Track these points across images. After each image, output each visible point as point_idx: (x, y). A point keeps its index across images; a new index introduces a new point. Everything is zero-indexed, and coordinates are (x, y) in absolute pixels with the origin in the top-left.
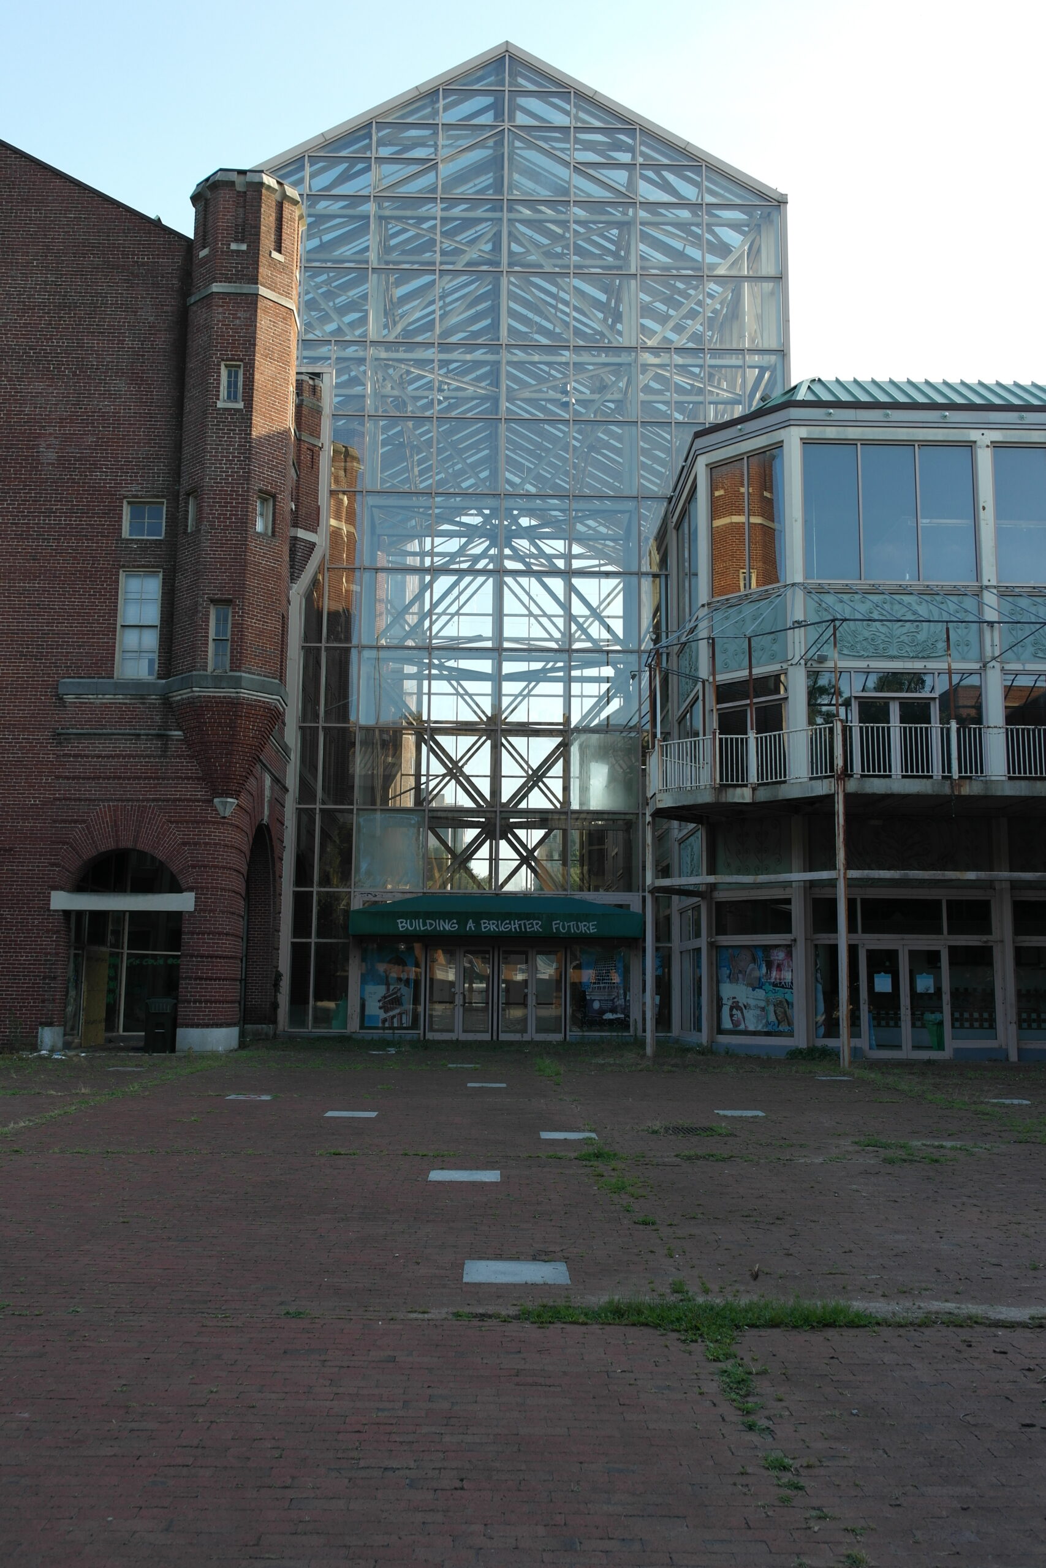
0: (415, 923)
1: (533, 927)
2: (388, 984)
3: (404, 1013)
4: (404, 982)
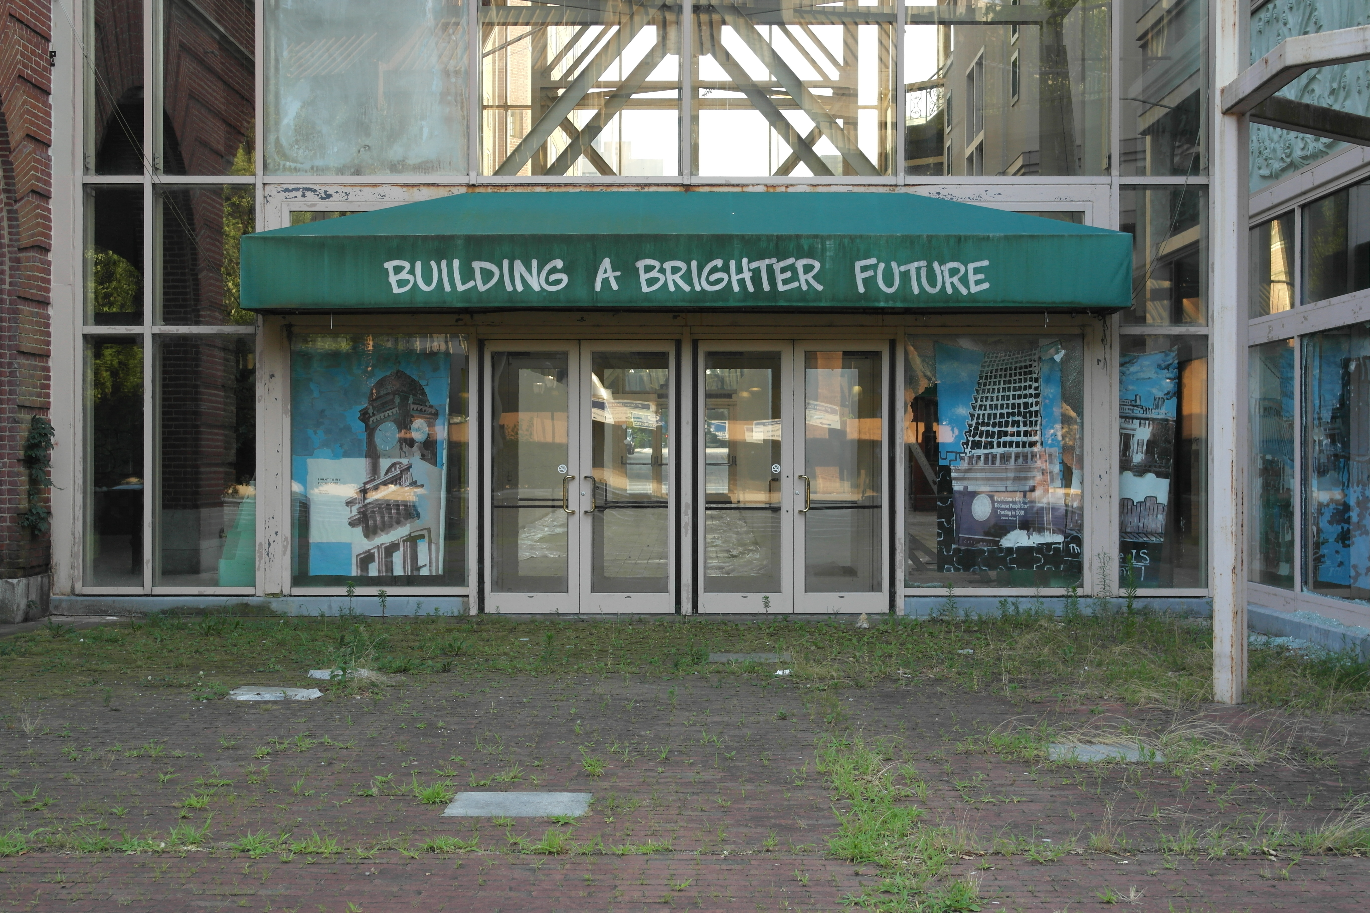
0: (441, 270)
1: (795, 277)
2: (373, 455)
3: (422, 537)
4: (420, 448)
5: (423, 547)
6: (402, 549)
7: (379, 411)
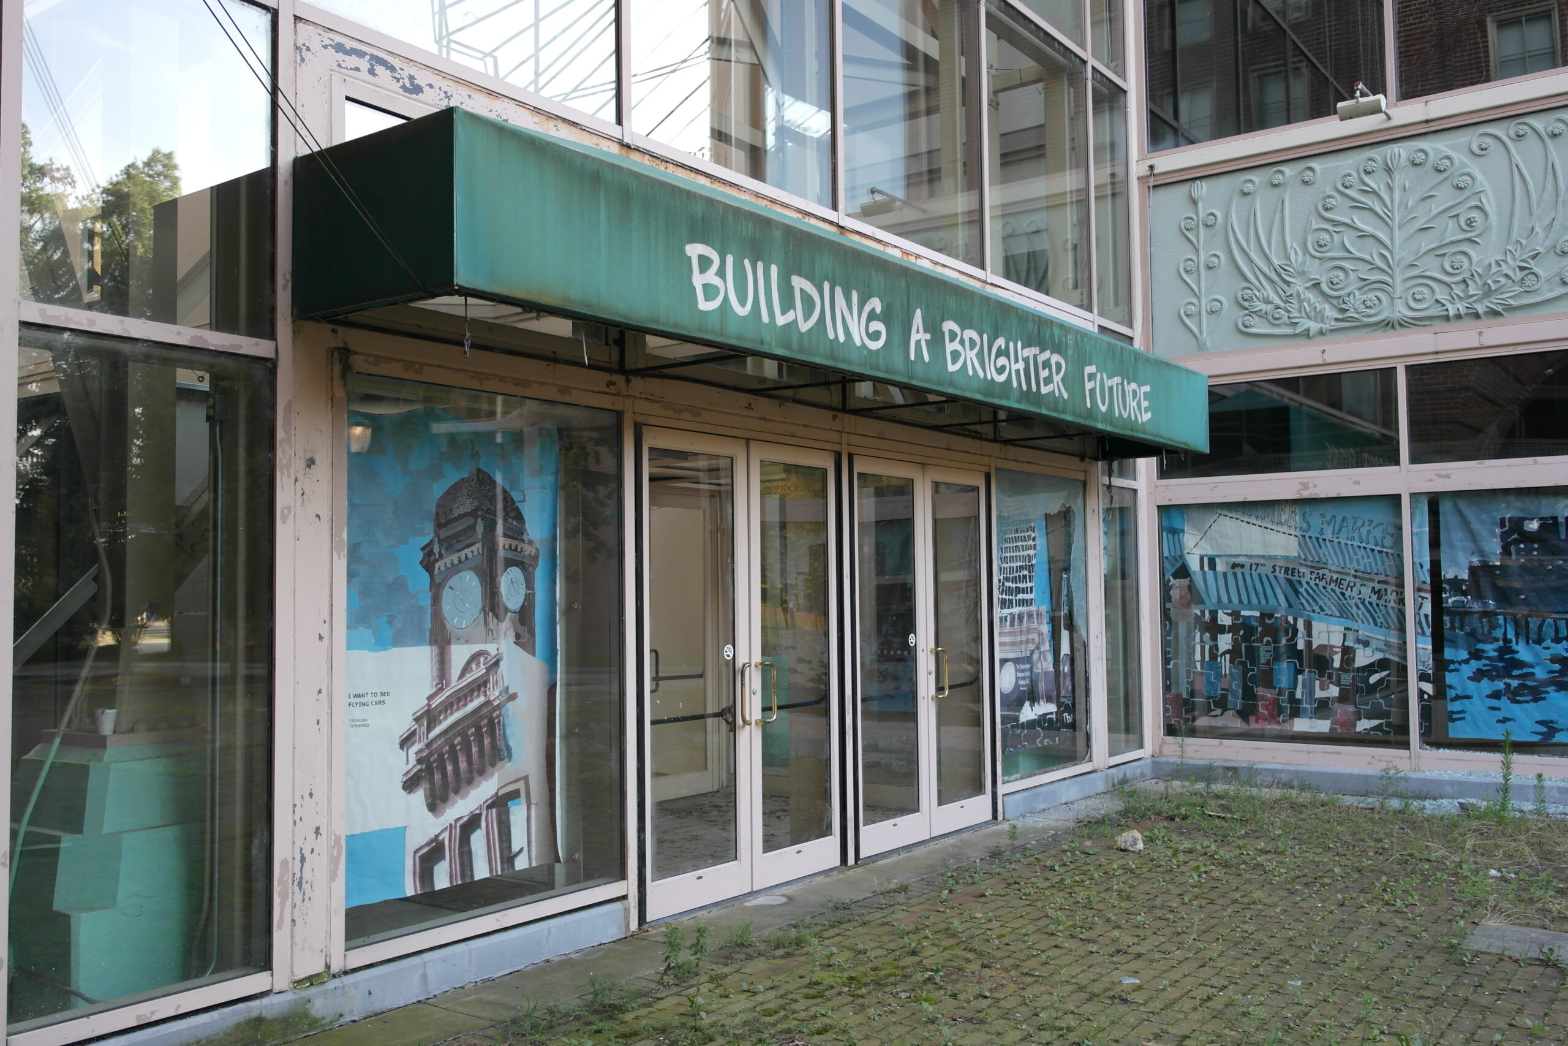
0: (756, 279)
2: (441, 639)
3: (515, 795)
4: (513, 621)
5: (518, 814)
6: (483, 824)
7: (450, 548)
